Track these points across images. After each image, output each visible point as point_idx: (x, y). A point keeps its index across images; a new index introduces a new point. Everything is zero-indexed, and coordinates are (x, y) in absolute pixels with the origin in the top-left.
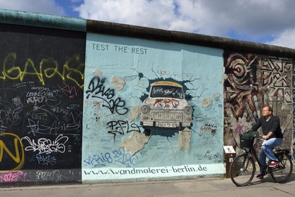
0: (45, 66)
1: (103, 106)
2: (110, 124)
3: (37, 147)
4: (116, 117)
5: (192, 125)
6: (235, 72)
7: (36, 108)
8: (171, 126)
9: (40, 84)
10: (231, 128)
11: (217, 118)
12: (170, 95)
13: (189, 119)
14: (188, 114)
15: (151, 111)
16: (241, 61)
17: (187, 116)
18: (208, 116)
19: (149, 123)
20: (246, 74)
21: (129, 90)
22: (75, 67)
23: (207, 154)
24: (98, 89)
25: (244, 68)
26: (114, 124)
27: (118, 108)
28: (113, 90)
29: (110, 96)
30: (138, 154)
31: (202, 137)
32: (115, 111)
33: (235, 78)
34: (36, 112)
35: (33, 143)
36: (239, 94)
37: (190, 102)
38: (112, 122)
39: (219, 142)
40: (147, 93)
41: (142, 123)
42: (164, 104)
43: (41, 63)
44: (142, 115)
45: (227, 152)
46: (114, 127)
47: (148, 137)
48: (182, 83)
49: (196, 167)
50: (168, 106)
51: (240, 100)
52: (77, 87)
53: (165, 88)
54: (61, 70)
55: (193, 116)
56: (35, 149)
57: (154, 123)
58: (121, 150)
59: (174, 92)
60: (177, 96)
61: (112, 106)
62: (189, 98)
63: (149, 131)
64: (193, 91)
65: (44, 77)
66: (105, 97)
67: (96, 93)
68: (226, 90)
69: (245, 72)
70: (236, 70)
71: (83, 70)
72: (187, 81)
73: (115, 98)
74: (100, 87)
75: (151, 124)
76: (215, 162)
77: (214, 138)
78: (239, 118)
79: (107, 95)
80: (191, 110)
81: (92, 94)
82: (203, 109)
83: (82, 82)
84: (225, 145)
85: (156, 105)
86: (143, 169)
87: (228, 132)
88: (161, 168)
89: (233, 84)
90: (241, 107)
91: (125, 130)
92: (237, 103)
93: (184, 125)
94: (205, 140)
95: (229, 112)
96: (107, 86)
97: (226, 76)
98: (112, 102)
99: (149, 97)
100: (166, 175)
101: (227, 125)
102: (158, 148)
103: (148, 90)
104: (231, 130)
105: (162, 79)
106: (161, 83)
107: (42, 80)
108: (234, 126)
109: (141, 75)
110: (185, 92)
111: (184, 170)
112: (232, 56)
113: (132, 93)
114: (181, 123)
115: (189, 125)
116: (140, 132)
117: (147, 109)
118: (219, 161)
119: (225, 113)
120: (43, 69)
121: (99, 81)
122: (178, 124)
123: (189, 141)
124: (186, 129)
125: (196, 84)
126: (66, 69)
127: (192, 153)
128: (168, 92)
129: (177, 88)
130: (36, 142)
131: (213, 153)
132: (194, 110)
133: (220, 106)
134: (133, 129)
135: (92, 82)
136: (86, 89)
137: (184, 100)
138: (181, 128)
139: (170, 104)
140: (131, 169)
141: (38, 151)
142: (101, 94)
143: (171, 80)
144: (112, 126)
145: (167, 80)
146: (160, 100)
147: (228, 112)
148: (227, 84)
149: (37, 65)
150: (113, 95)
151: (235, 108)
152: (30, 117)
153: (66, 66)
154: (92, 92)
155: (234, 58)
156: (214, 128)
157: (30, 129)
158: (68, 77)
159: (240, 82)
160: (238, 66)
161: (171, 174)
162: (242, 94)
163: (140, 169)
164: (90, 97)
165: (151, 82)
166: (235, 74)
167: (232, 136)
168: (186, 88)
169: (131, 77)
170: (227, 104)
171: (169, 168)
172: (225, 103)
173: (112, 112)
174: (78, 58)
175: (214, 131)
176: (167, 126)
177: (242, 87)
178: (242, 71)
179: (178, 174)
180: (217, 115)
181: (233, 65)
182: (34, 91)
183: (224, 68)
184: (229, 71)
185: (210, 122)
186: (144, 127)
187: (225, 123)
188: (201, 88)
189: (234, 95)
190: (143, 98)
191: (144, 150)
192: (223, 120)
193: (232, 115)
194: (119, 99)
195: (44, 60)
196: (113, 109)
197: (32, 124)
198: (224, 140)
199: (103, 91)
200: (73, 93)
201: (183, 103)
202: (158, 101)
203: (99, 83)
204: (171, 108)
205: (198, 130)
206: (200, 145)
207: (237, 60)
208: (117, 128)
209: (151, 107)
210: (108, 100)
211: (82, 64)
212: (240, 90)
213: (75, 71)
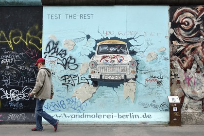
0: (13, 36)
1: (58, 63)
2: (64, 78)
3: (9, 96)
4: (68, 72)
5: (136, 77)
6: (182, 26)
7: (8, 67)
8: (116, 79)
9: (9, 49)
10: (178, 79)
11: (162, 71)
12: (115, 52)
13: (134, 72)
14: (133, 68)
15: (98, 66)
16: (189, 15)
17: (131, 69)
18: (153, 69)
19: (96, 76)
20: (195, 27)
21: (79, 50)
22: (35, 34)
23: (154, 103)
24: (54, 50)
25: (193, 21)
26: (67, 77)
27: (70, 65)
28: (65, 51)
29: (63, 55)
30: (88, 102)
31: (147, 88)
32: (67, 67)
33: (182, 32)
34: (8, 70)
35: (6, 93)
36: (187, 46)
37: (134, 57)
38: (65, 76)
39: (165, 92)
40: (94, 51)
41: (90, 77)
42: (109, 60)
43: (10, 33)
44: (90, 70)
46: (67, 80)
47: (96, 88)
48: (127, 41)
49: (141, 114)
50: (113, 61)
51: (188, 52)
52: (37, 50)
53: (110, 46)
54: (24, 38)
55: (137, 69)
56: (8, 98)
57: (101, 76)
58: (74, 99)
59: (119, 49)
60: (121, 52)
61: (64, 63)
62: (133, 53)
63: (96, 83)
64: (137, 47)
65: (13, 43)
66: (59, 56)
67: (52, 54)
68: (172, 43)
69: (194, 25)
70: (184, 24)
71: (41, 36)
72: (131, 39)
73: (66, 57)
74: (55, 48)
75: (98, 77)
76: (161, 110)
77: (160, 88)
78: (188, 70)
79: (61, 55)
80: (135, 65)
81: (48, 55)
82: (147, 63)
83: (40, 46)
84: (172, 95)
85: (102, 61)
86: (91, 114)
87: (175, 81)
88: (107, 114)
89: (180, 38)
90: (190, 59)
91: (76, 82)
92: (185, 56)
93: (128, 77)
94: (150, 90)
95: (176, 64)
96: (60, 47)
97: (172, 31)
98: (65, 60)
99: (96, 54)
100: (111, 120)
101: (173, 77)
102: (105, 97)
103: (95, 48)
104: (179, 82)
105: (107, 39)
106: (107, 42)
107: (11, 46)
108: (182, 76)
109: (88, 37)
110: (129, 48)
111: (129, 117)
112: (178, 11)
113: (81, 52)
114: (125, 76)
115: (134, 77)
116: (88, 83)
117: (95, 64)
118: (166, 110)
119: (172, 66)
120: (12, 38)
121: (54, 44)
122: (123, 77)
123: (135, 91)
124: (131, 81)
125: (140, 40)
126: (28, 36)
127: (137, 102)
128: (113, 49)
129: (121, 45)
130: (9, 92)
131: (159, 102)
132: (138, 64)
133: (166, 59)
134: (83, 81)
135: (48, 45)
136: (44, 51)
137: (129, 56)
138: (126, 80)
139: (115, 60)
140: (80, 114)
141: (10, 99)
142: (56, 54)
143: (115, 38)
144: (65, 79)
145: (112, 39)
146: (106, 57)
147: (174, 64)
148: (173, 38)
149: (7, 35)
150: (65, 54)
151: (183, 61)
152: (3, 74)
153: (28, 34)
154: (49, 53)
155: (182, 13)
156: (159, 80)
157: (4, 83)
158: (30, 42)
159: (188, 35)
160: (187, 19)
161: (115, 119)
162: (191, 46)
163: (89, 114)
164: (47, 57)
165: (97, 41)
166: (182, 29)
167: (180, 87)
168: (130, 45)
169: (81, 39)
170: (174, 57)
171: (115, 114)
172: (171, 56)
173: (65, 68)
174: (37, 27)
175: (159, 83)
176: (112, 78)
177: (190, 40)
178: (191, 24)
179: (122, 120)
180: (163, 68)
181: (180, 19)
182: (6, 54)
183: (170, 23)
184: (175, 25)
185: (156, 74)
186: (92, 79)
187: (171, 75)
188: (145, 43)
189: (182, 48)
190: (91, 56)
191: (92, 99)
192: (169, 72)
193: (179, 67)
194: (71, 57)
195: (12, 31)
196: (65, 66)
197: (6, 79)
198: (171, 91)
199: (57, 52)
200: (34, 55)
201: (128, 58)
202: (104, 57)
203: (54, 46)
204: (116, 63)
205: (143, 82)
206: (145, 95)
207: (184, 14)
208: (69, 81)
209: (98, 63)
210: (62, 59)
211: (40, 32)
212: (188, 42)
213: (35, 37)
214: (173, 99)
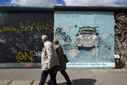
0: (40, 25)
1: (61, 39)
2: (64, 46)
3: (38, 55)
4: (66, 43)
5: (99, 46)
6: (120, 22)
7: (37, 40)
8: (89, 46)
9: (38, 32)
10: (118, 47)
11: (111, 43)
12: (89, 34)
13: (97, 43)
14: (97, 41)
15: (81, 40)
16: (123, 16)
17: (96, 42)
18: (107, 42)
19: (80, 45)
20: (126, 22)
21: (71, 32)
22: (50, 25)
23: (107, 58)
24: (59, 32)
25: (125, 20)
26: (66, 46)
27: (67, 39)
28: (65, 33)
29: (64, 35)
30: (76, 58)
31: (104, 51)
32: (66, 41)
33: (120, 24)
34: (37, 42)
35: (36, 53)
36: (122, 32)
37: (98, 36)
38: (65, 45)
39: (112, 53)
40: (79, 33)
41: (77, 45)
42: (86, 38)
43: (38, 24)
44: (77, 42)
45: (116, 57)
46: (66, 47)
47: (79, 51)
48: (94, 28)
49: (101, 63)
50: (88, 38)
51: (123, 34)
52: (51, 32)
53: (86, 31)
54: (45, 26)
55: (99, 42)
56: (37, 55)
57: (82, 45)
58: (69, 56)
59: (91, 32)
60: (92, 34)
61: (65, 39)
62: (97, 34)
63: (80, 48)
64: (100, 31)
65: (39, 29)
66: (62, 35)
67: (59, 34)
68: (115, 30)
69: (125, 21)
70: (121, 21)
71: (53, 25)
72: (96, 27)
73: (66, 36)
74: (60, 32)
75: (81, 46)
76: (110, 62)
77: (110, 51)
78: (123, 43)
79: (63, 35)
80: (98, 40)
81: (57, 35)
82: (104, 39)
83: (53, 30)
84: (115, 54)
85: (83, 38)
86: (78, 63)
87: (117, 48)
88: (85, 63)
89: (119, 27)
90: (123, 37)
91: (70, 48)
92: (122, 36)
93: (95, 46)
94: (105, 52)
95: (117, 40)
96: (62, 31)
97: (115, 24)
98: (65, 37)
99: (80, 35)
100: (87, 66)
101: (116, 46)
102: (84, 55)
103: (79, 32)
104: (118, 48)
105: (85, 27)
106: (85, 29)
107: (39, 30)
108: (120, 46)
109: (76, 26)
110: (95, 32)
111: (96, 65)
112: (118, 14)
114: (94, 45)
115: (98, 46)
116: (76, 49)
117: (79, 39)
118: (113, 62)
119: (115, 40)
120: (39, 26)
121: (59, 29)
122: (93, 45)
123: (98, 52)
124: (96, 47)
125: (101, 28)
126: (47, 25)
127: (99, 58)
128: (88, 32)
129: (91, 31)
130: (37, 53)
131: (109, 58)
132: (100, 39)
133: (113, 37)
134: (73, 48)
135: (57, 30)
136: (55, 33)
137: (95, 35)
138: (94, 47)
139: (89, 37)
140: (73, 63)
141: (38, 56)
142: (60, 34)
143: (89, 27)
144: (65, 46)
145: (87, 27)
146: (84, 36)
147: (116, 40)
148: (116, 27)
149: (37, 25)
150: (65, 34)
151: (120, 38)
152: (35, 44)
153: (47, 24)
154: (57, 34)
155: (120, 16)
156: (109, 47)
157: (35, 48)
158: (48, 28)
159: (123, 26)
160: (122, 19)
161: (90, 66)
162: (124, 32)
163: (77, 63)
164: (56, 36)
165: (80, 28)
166: (120, 23)
167: (119, 51)
168: (96, 30)
169: (72, 27)
170: (116, 36)
171: (89, 64)
172: (115, 36)
173: (65, 41)
174: (51, 21)
175: (110, 48)
176: (87, 46)
177: (124, 29)
178: (124, 21)
179: (93, 66)
180: (111, 41)
181: (119, 18)
182: (36, 34)
183: (114, 20)
184: (117, 21)
185: (108, 44)
186: (78, 47)
187: (115, 45)
188: (103, 30)
189: (120, 32)
190: (77, 35)
191: (78, 56)
192: (114, 43)
193: (119, 41)
194: (67, 36)
195: (39, 23)
196: (65, 40)
197: (36, 46)
198: (115, 52)
199: (61, 33)
200: (50, 35)
201: (95, 37)
202: (83, 36)
203: (60, 30)
204: (89, 39)
205: (102, 48)
206: (103, 54)
207: (121, 16)
208: (67, 47)
209: (81, 39)
210: (63, 37)
211: (53, 23)
212: (123, 30)
213: (51, 26)
214: (117, 56)
